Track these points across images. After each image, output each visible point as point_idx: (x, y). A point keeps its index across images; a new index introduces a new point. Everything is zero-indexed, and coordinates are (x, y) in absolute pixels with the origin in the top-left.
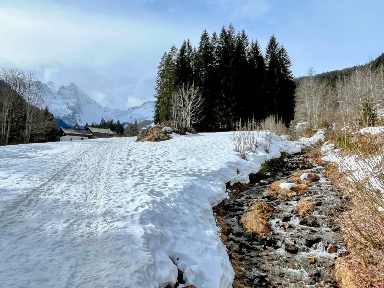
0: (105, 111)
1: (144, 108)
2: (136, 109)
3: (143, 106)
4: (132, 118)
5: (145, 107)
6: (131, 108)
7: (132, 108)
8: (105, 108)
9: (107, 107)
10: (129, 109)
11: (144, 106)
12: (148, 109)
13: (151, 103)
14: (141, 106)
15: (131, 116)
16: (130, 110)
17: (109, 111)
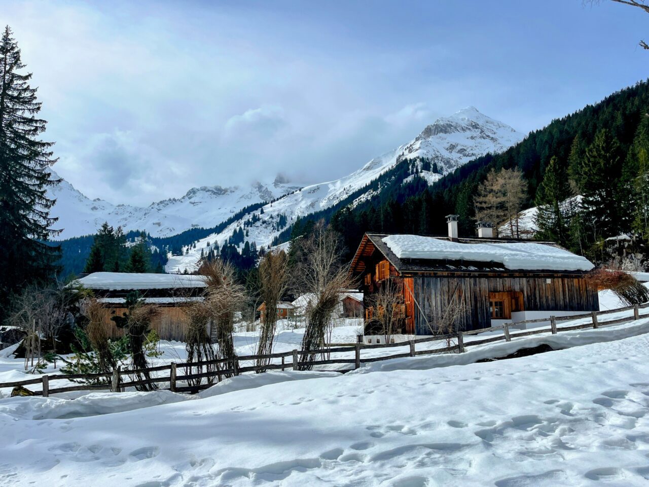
0: (94, 208)
1: (191, 203)
2: (170, 205)
3: (187, 198)
4: (159, 224)
5: (192, 200)
6: (158, 202)
7: (161, 202)
8: (95, 201)
9: (98, 199)
10: (153, 203)
11: (190, 198)
12: (200, 205)
13: (209, 191)
14: (183, 198)
15: (156, 221)
16: (156, 206)
17: (103, 208)
